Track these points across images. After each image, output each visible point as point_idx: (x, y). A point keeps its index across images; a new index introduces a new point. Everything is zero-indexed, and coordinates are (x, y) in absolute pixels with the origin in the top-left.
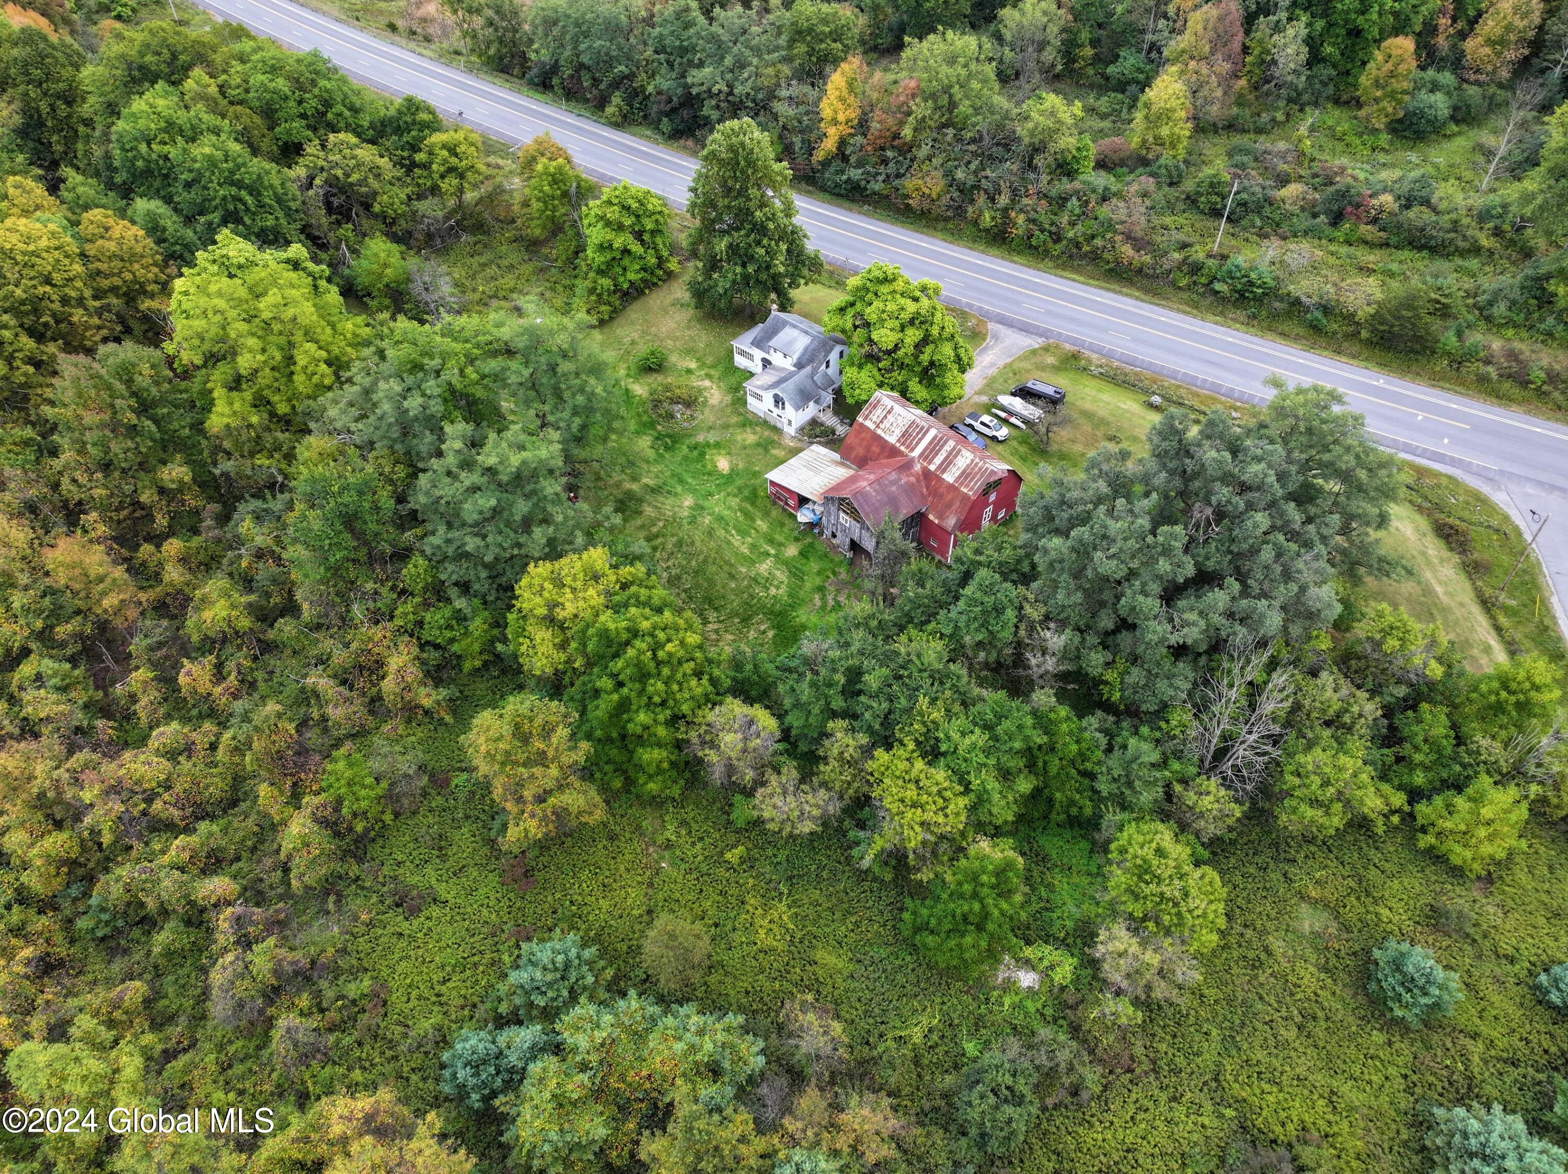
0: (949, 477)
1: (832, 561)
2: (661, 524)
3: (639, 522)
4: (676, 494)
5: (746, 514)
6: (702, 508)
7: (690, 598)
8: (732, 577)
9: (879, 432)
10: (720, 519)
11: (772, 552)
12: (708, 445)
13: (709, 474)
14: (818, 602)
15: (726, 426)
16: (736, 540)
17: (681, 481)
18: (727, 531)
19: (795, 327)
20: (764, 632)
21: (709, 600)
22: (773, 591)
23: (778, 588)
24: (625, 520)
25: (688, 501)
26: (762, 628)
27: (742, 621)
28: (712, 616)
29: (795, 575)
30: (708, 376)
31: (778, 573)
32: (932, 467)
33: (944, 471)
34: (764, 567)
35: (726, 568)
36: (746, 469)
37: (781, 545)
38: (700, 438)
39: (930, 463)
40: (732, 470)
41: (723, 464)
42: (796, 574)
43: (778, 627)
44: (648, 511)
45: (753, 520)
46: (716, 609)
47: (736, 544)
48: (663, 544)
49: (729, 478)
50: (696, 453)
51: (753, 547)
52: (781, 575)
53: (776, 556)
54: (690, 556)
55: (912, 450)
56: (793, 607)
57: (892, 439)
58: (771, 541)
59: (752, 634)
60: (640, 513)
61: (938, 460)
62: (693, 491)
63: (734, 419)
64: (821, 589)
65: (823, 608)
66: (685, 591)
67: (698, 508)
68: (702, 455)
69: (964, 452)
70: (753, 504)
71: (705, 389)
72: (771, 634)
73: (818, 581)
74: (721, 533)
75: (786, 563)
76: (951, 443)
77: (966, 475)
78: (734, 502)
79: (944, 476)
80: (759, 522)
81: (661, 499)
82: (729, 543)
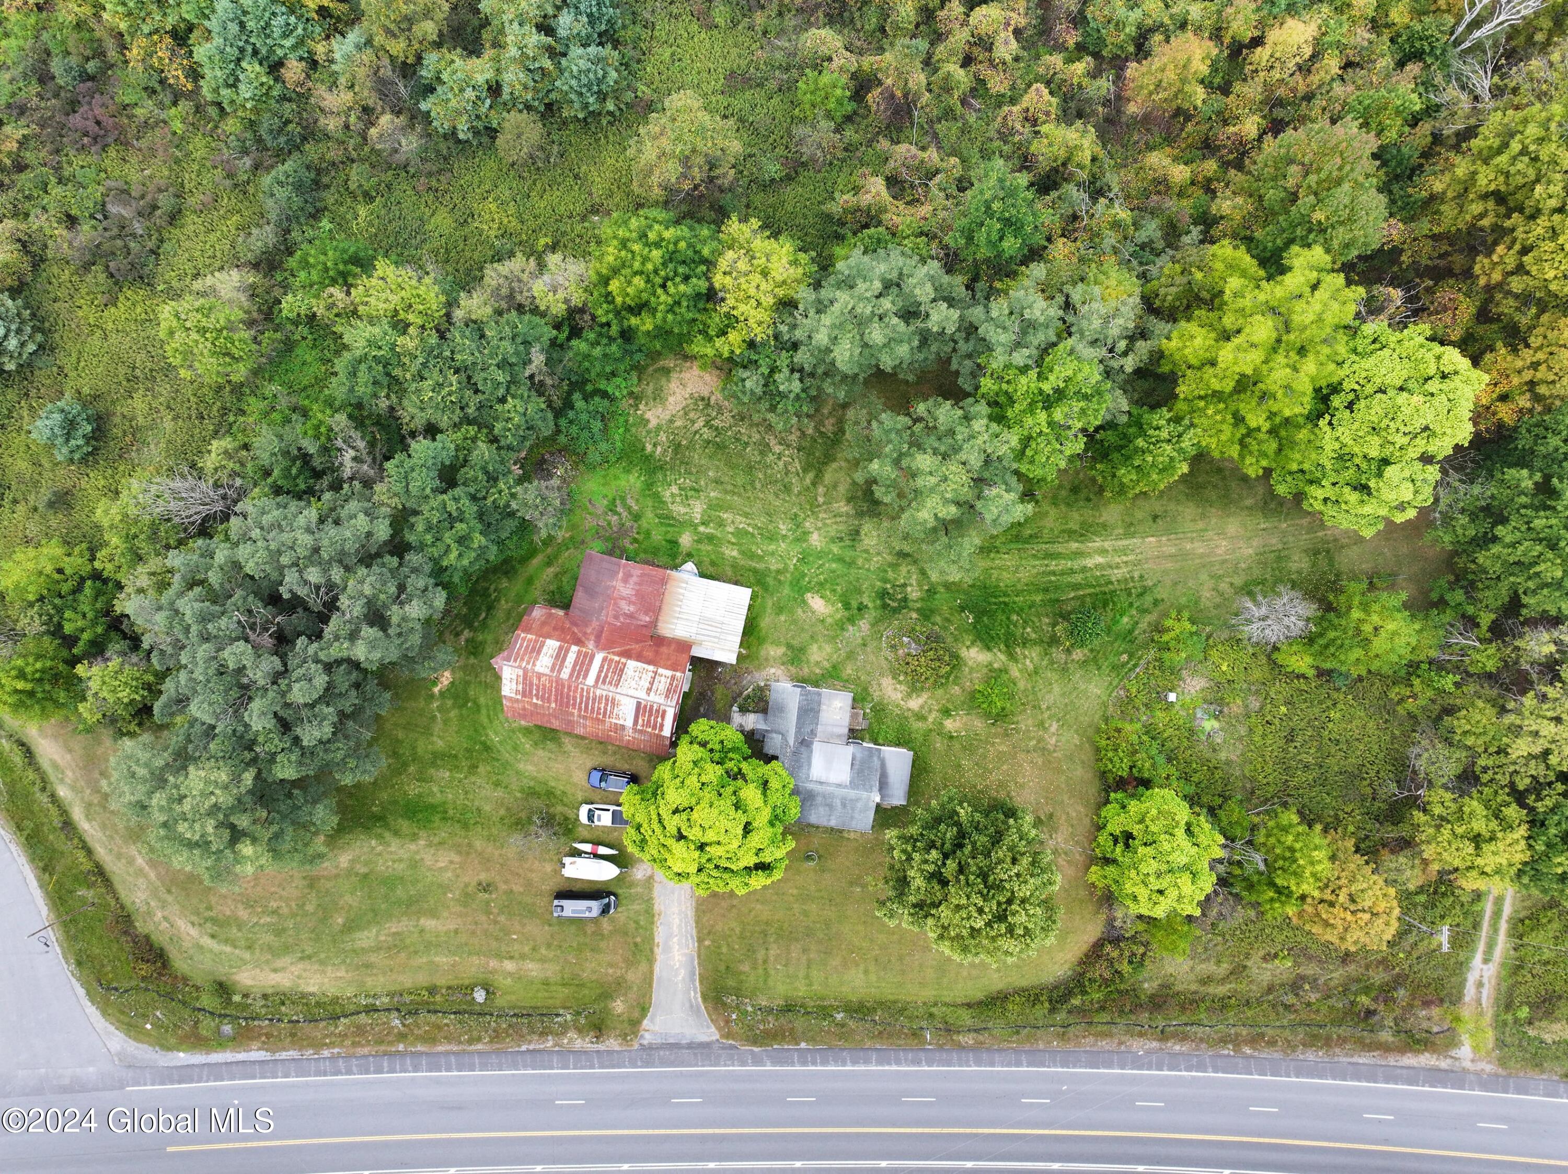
0: (552, 645)
1: (645, 551)
2: (821, 500)
3: (842, 489)
4: (833, 540)
5: (752, 556)
6: (798, 540)
7: (738, 440)
8: (717, 482)
9: (651, 668)
10: (772, 537)
11: (702, 529)
12: (851, 620)
13: (821, 584)
14: (631, 502)
15: (851, 656)
16: (742, 523)
17: (840, 560)
18: (755, 526)
19: (839, 786)
20: (655, 445)
21: (721, 447)
22: (674, 489)
23: (672, 495)
24: (854, 483)
25: (816, 540)
26: (659, 449)
27: (679, 445)
28: (707, 434)
29: (667, 517)
30: (921, 717)
31: (683, 510)
32: (574, 648)
33: (560, 648)
34: (697, 510)
35: (729, 487)
36: (791, 612)
37: (699, 541)
38: (864, 625)
39: (579, 652)
40: (804, 602)
41: (817, 604)
42: (667, 519)
43: (648, 458)
44: (843, 507)
45: (742, 553)
46: (708, 442)
47: (739, 519)
48: (802, 480)
49: (800, 588)
50: (854, 604)
51: (721, 524)
52: (678, 509)
53: (695, 526)
54: (770, 481)
55: (604, 659)
56: (649, 485)
57: (632, 664)
58: (710, 538)
59: (663, 437)
60: (849, 500)
61: (571, 657)
62: (820, 555)
63: (849, 670)
64: (637, 517)
65: (623, 499)
66: (747, 444)
67: (803, 537)
68: (847, 606)
69: (547, 671)
70: (755, 571)
71: (909, 695)
72: (649, 448)
73: (644, 523)
74: (761, 521)
75: (683, 524)
76: (565, 674)
77: (536, 650)
78: (774, 565)
79: (558, 644)
80: (735, 553)
81: (842, 527)
82: (746, 515)
